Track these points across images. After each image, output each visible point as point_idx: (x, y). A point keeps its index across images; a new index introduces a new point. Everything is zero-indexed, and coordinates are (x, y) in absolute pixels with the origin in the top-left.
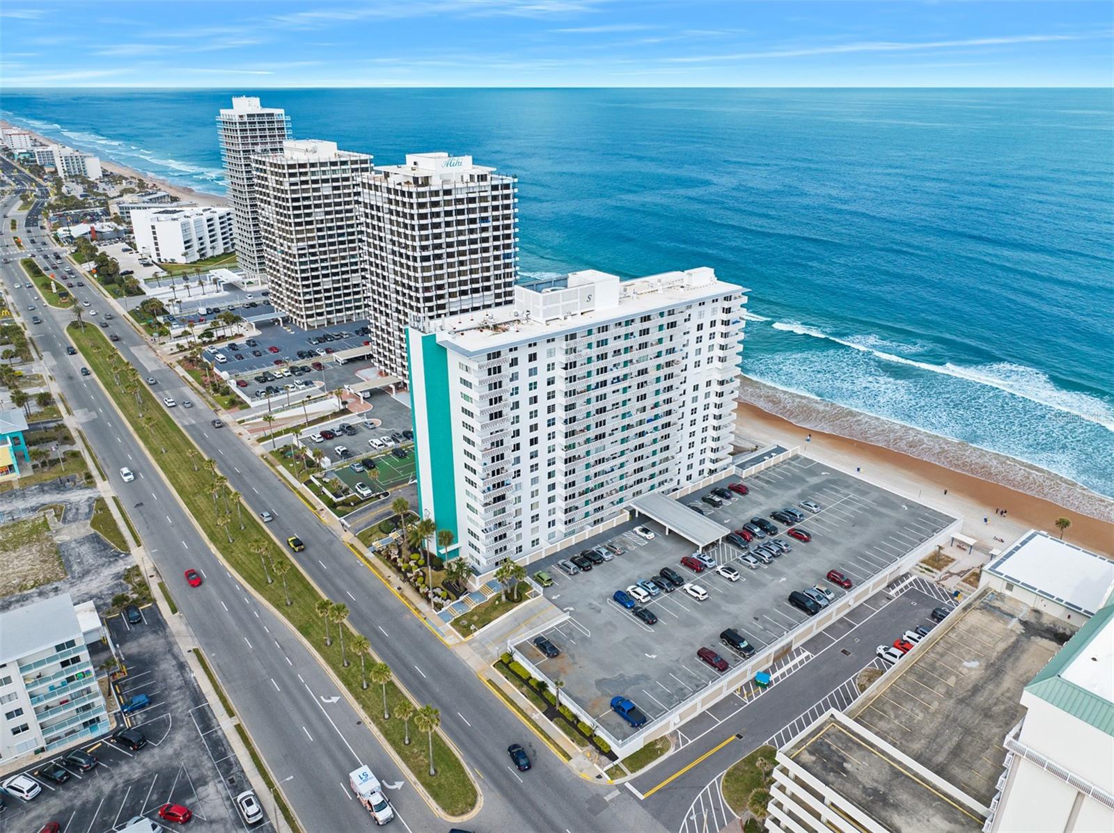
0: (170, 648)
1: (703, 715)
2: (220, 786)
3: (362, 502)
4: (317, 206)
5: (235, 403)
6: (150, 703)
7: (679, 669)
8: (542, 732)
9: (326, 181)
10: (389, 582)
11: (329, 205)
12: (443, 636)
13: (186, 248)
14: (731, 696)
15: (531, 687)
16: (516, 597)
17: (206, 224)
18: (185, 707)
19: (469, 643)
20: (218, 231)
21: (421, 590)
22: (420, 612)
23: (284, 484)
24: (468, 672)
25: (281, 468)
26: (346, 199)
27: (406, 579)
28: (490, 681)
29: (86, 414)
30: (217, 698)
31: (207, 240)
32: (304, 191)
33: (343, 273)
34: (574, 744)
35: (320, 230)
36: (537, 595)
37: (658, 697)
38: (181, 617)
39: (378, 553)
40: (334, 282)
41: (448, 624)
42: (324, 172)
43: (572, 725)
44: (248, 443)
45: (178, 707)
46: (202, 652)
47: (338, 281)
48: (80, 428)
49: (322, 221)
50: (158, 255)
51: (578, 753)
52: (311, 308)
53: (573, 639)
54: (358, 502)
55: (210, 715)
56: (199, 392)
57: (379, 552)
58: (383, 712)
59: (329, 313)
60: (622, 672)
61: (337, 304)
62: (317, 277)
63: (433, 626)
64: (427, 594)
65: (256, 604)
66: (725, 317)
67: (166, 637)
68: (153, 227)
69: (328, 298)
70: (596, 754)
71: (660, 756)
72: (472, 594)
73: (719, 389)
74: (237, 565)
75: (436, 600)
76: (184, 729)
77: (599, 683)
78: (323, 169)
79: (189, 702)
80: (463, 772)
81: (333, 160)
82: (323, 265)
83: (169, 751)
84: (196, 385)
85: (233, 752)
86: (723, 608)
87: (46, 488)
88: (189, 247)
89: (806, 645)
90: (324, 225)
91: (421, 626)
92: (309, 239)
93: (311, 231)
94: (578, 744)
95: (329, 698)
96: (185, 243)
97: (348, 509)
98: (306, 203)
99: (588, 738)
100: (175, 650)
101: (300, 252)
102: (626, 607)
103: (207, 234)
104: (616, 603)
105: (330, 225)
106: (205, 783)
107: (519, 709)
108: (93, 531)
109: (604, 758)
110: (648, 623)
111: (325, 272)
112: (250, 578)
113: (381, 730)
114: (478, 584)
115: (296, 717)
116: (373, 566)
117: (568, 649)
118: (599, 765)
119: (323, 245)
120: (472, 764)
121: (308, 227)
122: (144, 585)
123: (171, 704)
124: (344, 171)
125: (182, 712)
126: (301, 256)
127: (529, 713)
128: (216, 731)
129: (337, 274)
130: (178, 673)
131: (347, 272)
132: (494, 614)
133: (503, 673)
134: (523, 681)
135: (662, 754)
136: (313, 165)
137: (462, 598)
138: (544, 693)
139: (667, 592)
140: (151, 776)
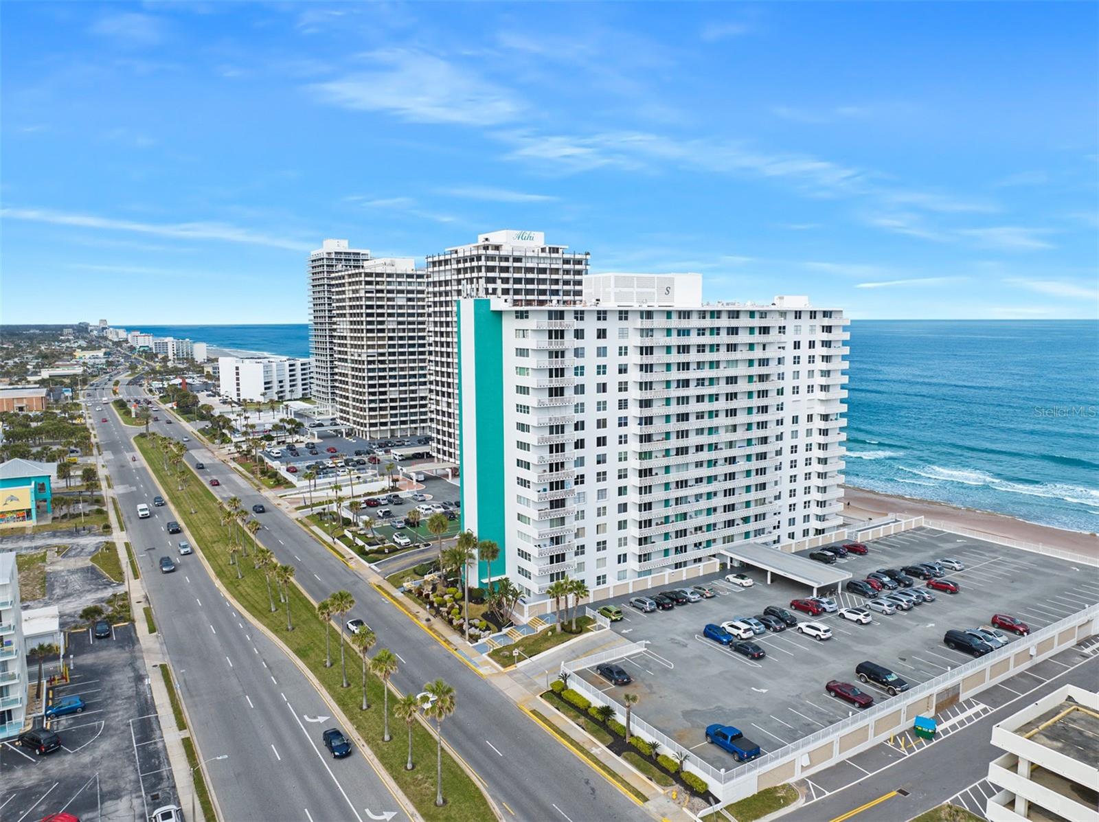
0: (132, 663)
1: (842, 764)
2: (136, 802)
3: (398, 550)
4: (390, 315)
5: (280, 482)
6: (84, 709)
7: (803, 705)
8: (604, 767)
9: (401, 292)
10: (417, 617)
11: (402, 315)
12: (477, 666)
13: (266, 389)
14: (881, 747)
15: (592, 719)
16: (574, 628)
17: (288, 368)
18: (126, 716)
19: (510, 674)
20: (299, 377)
21: (455, 622)
22: (449, 643)
23: (315, 539)
24: (505, 702)
25: (315, 529)
26: (420, 311)
27: (438, 613)
28: (534, 712)
29: (126, 488)
30: (171, 710)
31: (287, 384)
32: (379, 299)
33: (411, 384)
34: (653, 784)
35: (391, 338)
36: (601, 628)
37: (775, 731)
38: (157, 637)
39: (408, 592)
40: (401, 392)
41: (485, 656)
42: (400, 283)
43: (649, 759)
44: (286, 511)
45: (118, 716)
46: (170, 668)
47: (405, 392)
48: (116, 497)
49: (393, 330)
50: (238, 395)
51: (657, 794)
52: (375, 417)
53: (650, 669)
54: (393, 551)
55: (155, 726)
56: (246, 477)
57: (410, 591)
58: (383, 734)
59: (393, 423)
60: (719, 704)
61: (402, 415)
62: (384, 385)
63: (465, 656)
64: (461, 625)
65: (250, 628)
66: (826, 336)
67: (132, 652)
68: (237, 368)
69: (393, 408)
70: (685, 796)
71: (783, 806)
72: (518, 627)
73: (823, 425)
74: (240, 597)
75: (473, 631)
76: (115, 738)
77: (687, 714)
78: (399, 280)
79: (133, 711)
80: (485, 803)
81: (410, 272)
82: (391, 373)
83: (86, 758)
84: (245, 473)
85: (169, 764)
86: (856, 649)
87: (58, 534)
88: (269, 388)
89: (980, 697)
90: (395, 335)
91: (450, 657)
92: (380, 346)
93: (382, 338)
94: (658, 782)
95: (315, 717)
96: (266, 383)
97: (380, 556)
98: (380, 311)
99: (674, 775)
100: (138, 664)
101: (370, 359)
102: (721, 643)
103: (287, 379)
104: (708, 640)
105: (401, 334)
106: (119, 797)
107: (572, 742)
108: (91, 564)
109: (698, 801)
110: (753, 658)
111: (392, 381)
112: (252, 608)
113: (376, 754)
114: (526, 614)
115: (266, 734)
116: (400, 603)
117: (643, 680)
118: (691, 809)
119: (393, 354)
120: (501, 798)
121: (379, 335)
122: (127, 608)
123: (109, 712)
124: (420, 284)
125: (122, 720)
126: (370, 362)
127: (586, 747)
128: (155, 743)
129: (405, 385)
130: (133, 684)
131: (415, 384)
132: (546, 645)
133: (552, 703)
134: (579, 710)
135: (786, 803)
136: (389, 275)
137: (505, 631)
138: (609, 723)
139: (775, 630)
140: (49, 785)
